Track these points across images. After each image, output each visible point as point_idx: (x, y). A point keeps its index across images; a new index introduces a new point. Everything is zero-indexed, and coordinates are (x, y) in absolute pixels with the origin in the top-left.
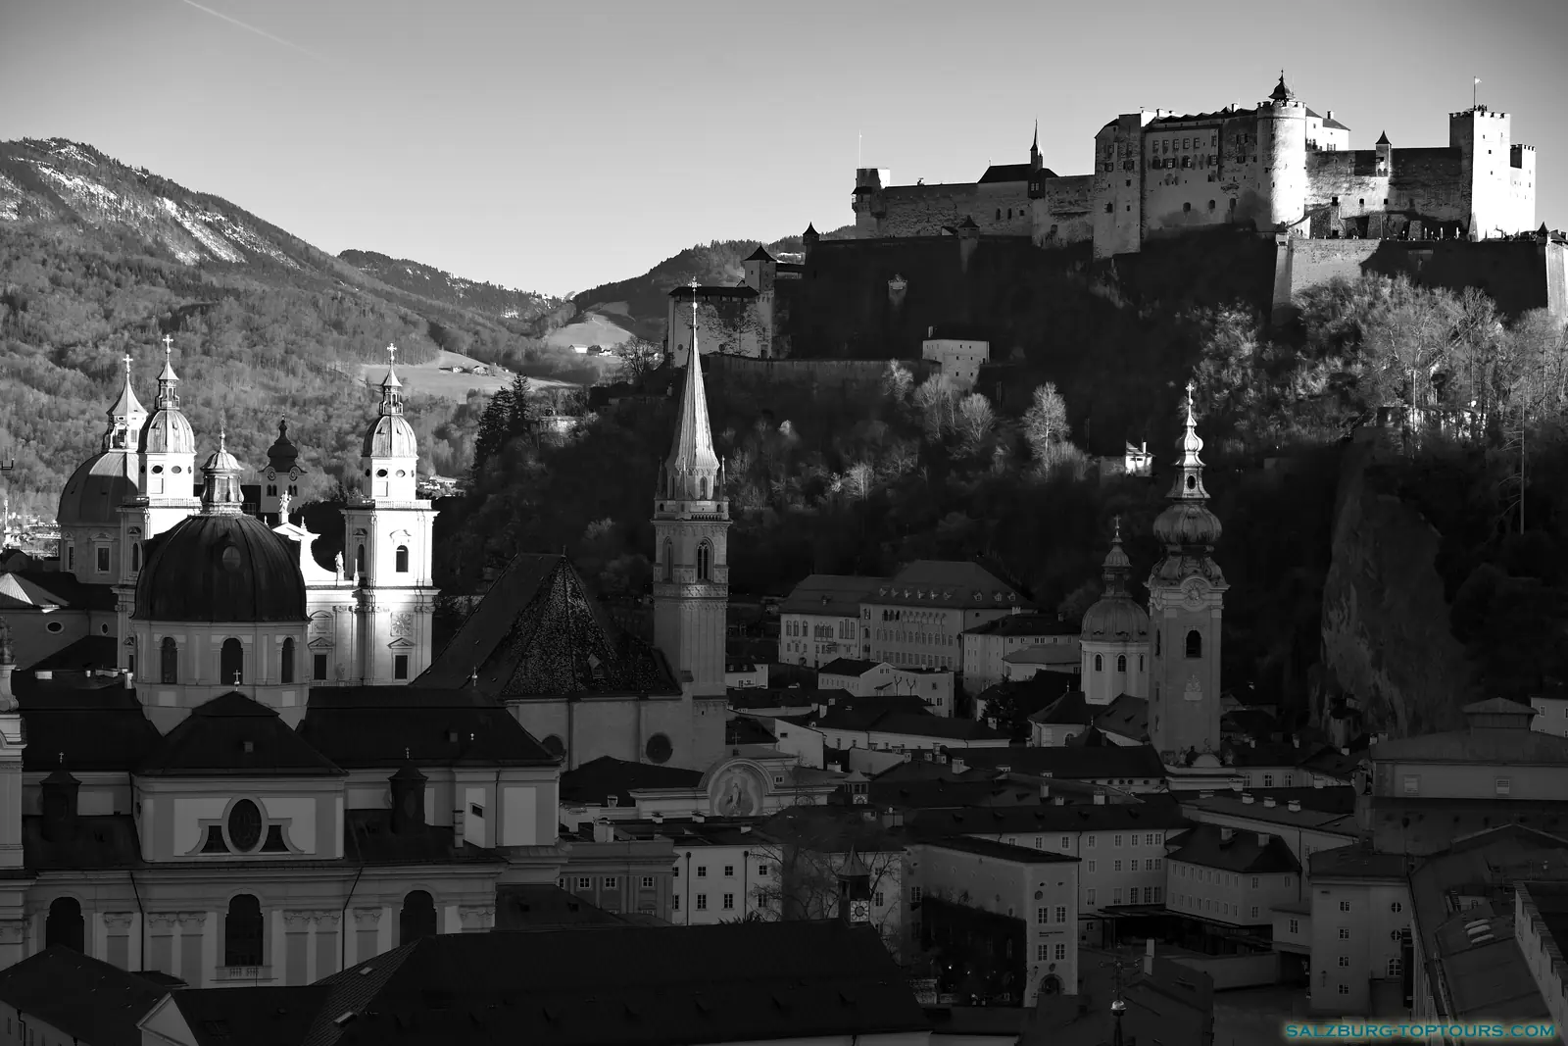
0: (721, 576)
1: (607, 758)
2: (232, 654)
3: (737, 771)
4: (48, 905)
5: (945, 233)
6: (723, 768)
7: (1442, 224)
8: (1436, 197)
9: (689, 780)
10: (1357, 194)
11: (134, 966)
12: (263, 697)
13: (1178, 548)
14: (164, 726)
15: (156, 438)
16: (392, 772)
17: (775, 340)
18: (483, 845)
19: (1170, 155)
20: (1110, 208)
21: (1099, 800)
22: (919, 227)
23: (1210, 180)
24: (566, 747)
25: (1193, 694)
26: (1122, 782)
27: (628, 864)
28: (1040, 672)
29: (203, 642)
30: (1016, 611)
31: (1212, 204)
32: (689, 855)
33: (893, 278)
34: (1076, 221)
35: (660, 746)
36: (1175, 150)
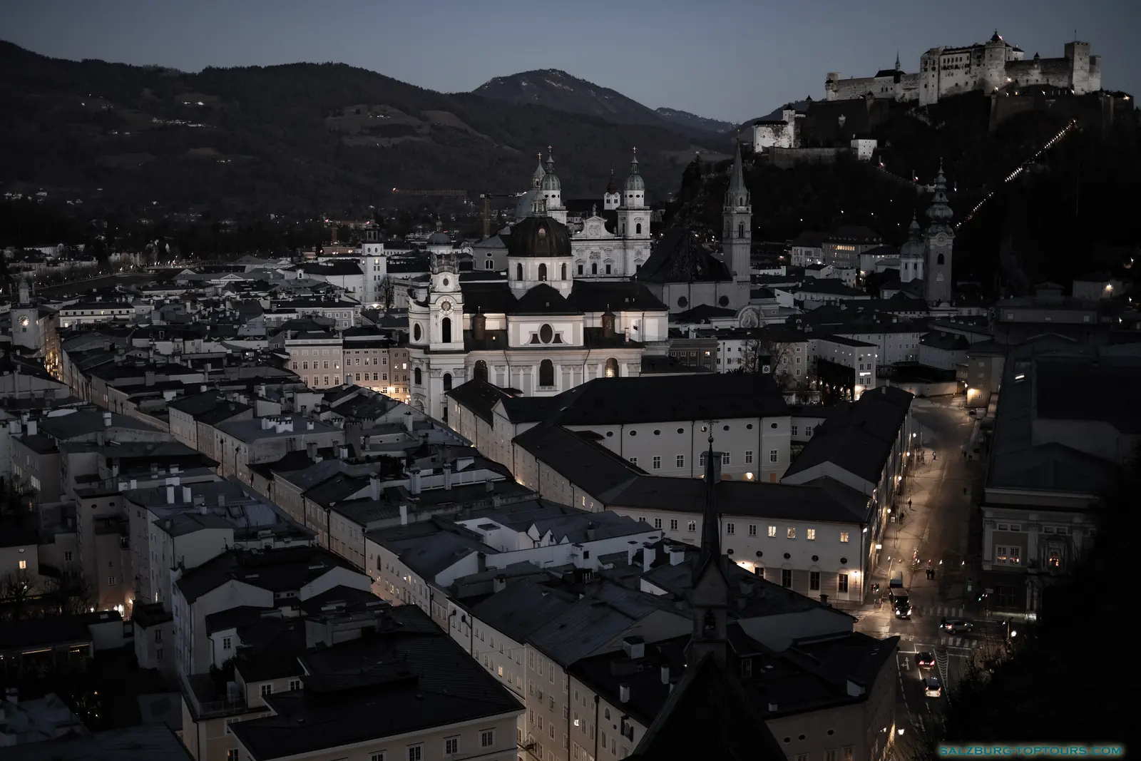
0: (748, 235)
1: (704, 305)
2: (543, 269)
3: (750, 310)
4: (474, 363)
5: (861, 97)
6: (746, 308)
7: (1060, 89)
8: (1058, 79)
9: (732, 314)
10: (1025, 78)
11: (506, 386)
12: (555, 285)
13: (935, 222)
14: (518, 296)
15: (546, 184)
16: (603, 313)
17: (794, 141)
18: (637, 341)
19: (950, 64)
20: (926, 86)
21: (895, 321)
22: (851, 95)
23: (966, 73)
24: (688, 300)
25: (940, 278)
26: (911, 313)
27: (699, 347)
28: (887, 270)
29: (531, 265)
30: (881, 245)
31: (967, 83)
32: (724, 343)
33: (840, 116)
34: (913, 91)
35: (724, 300)
36: (953, 61)
